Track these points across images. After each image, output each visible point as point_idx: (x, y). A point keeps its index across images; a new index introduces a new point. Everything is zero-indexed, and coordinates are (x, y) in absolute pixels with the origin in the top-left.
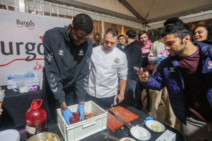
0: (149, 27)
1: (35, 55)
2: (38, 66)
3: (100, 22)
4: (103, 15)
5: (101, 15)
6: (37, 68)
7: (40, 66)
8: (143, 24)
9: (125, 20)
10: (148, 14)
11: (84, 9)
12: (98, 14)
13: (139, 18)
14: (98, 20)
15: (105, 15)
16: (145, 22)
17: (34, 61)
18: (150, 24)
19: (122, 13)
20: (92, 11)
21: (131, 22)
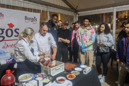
0: (79, 14)
1: (4, 38)
2: (6, 46)
3: (47, 12)
4: (49, 7)
5: (47, 7)
6: (5, 47)
7: (7, 45)
8: (75, 12)
9: (63, 10)
10: (77, 7)
11: (36, 3)
12: (45, 6)
13: (72, 9)
14: (45, 10)
15: (50, 7)
16: (76, 11)
17: (3, 42)
18: (79, 13)
19: (61, 5)
20: (41, 4)
21: (67, 11)
